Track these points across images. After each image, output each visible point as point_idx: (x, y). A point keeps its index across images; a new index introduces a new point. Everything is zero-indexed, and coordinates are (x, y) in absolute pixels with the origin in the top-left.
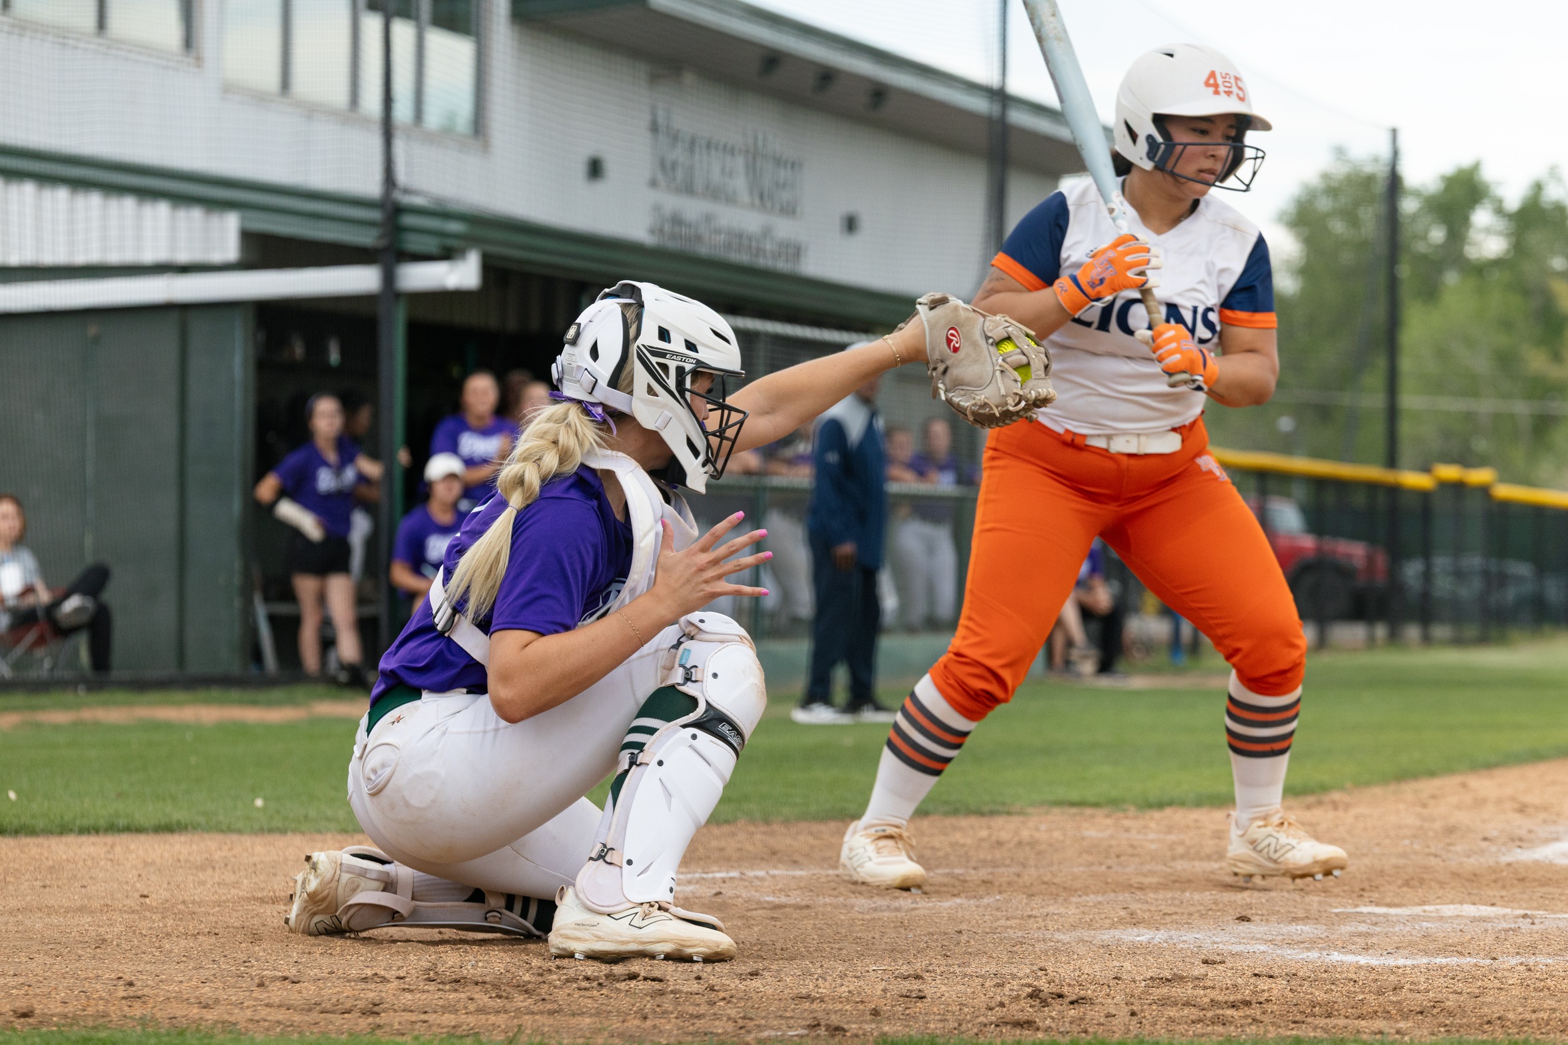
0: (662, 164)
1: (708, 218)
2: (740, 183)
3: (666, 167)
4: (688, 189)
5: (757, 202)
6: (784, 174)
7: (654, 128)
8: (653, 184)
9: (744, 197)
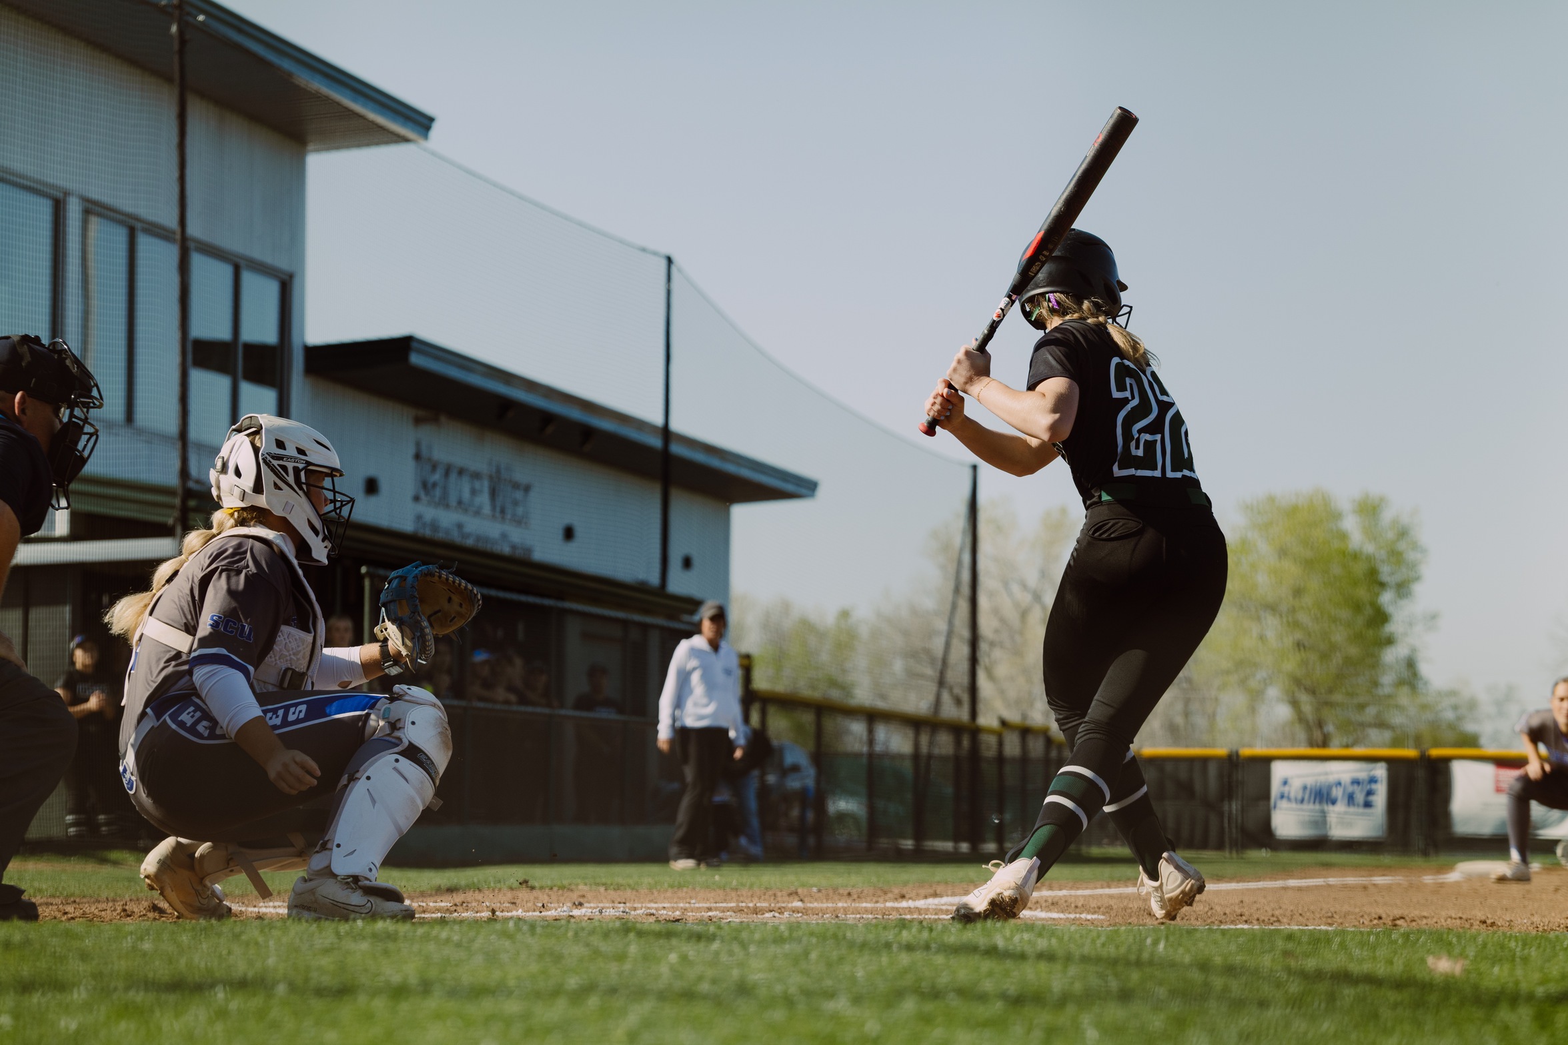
0: (425, 485)
1: (460, 526)
2: (484, 499)
3: (425, 486)
4: (444, 503)
5: (498, 514)
6: (519, 495)
7: (417, 457)
8: (416, 499)
9: (487, 510)
